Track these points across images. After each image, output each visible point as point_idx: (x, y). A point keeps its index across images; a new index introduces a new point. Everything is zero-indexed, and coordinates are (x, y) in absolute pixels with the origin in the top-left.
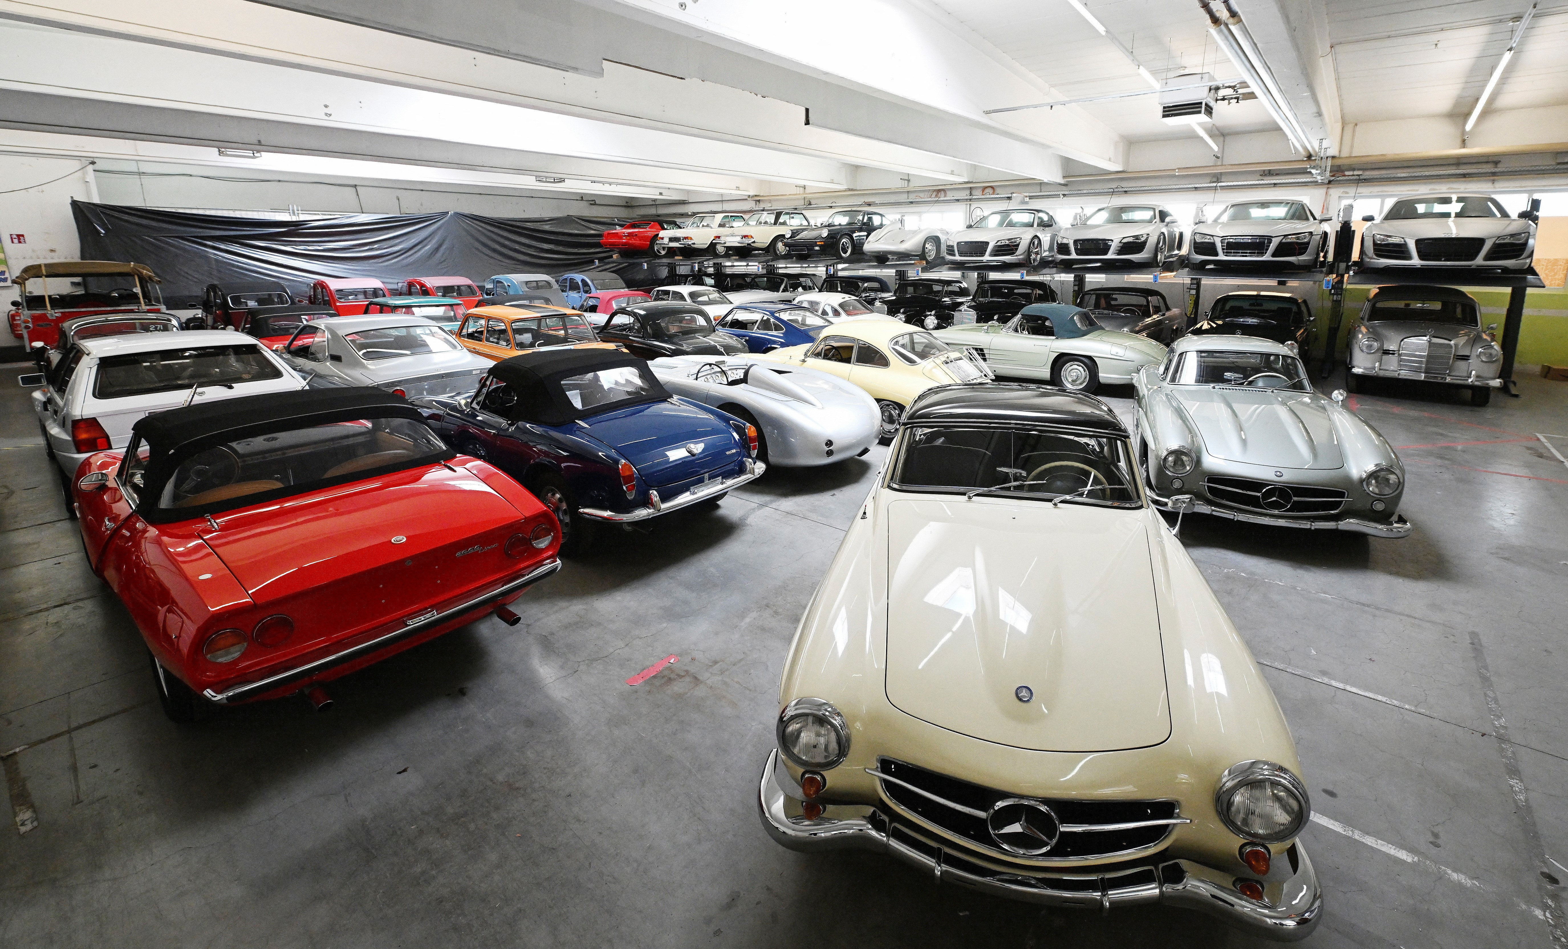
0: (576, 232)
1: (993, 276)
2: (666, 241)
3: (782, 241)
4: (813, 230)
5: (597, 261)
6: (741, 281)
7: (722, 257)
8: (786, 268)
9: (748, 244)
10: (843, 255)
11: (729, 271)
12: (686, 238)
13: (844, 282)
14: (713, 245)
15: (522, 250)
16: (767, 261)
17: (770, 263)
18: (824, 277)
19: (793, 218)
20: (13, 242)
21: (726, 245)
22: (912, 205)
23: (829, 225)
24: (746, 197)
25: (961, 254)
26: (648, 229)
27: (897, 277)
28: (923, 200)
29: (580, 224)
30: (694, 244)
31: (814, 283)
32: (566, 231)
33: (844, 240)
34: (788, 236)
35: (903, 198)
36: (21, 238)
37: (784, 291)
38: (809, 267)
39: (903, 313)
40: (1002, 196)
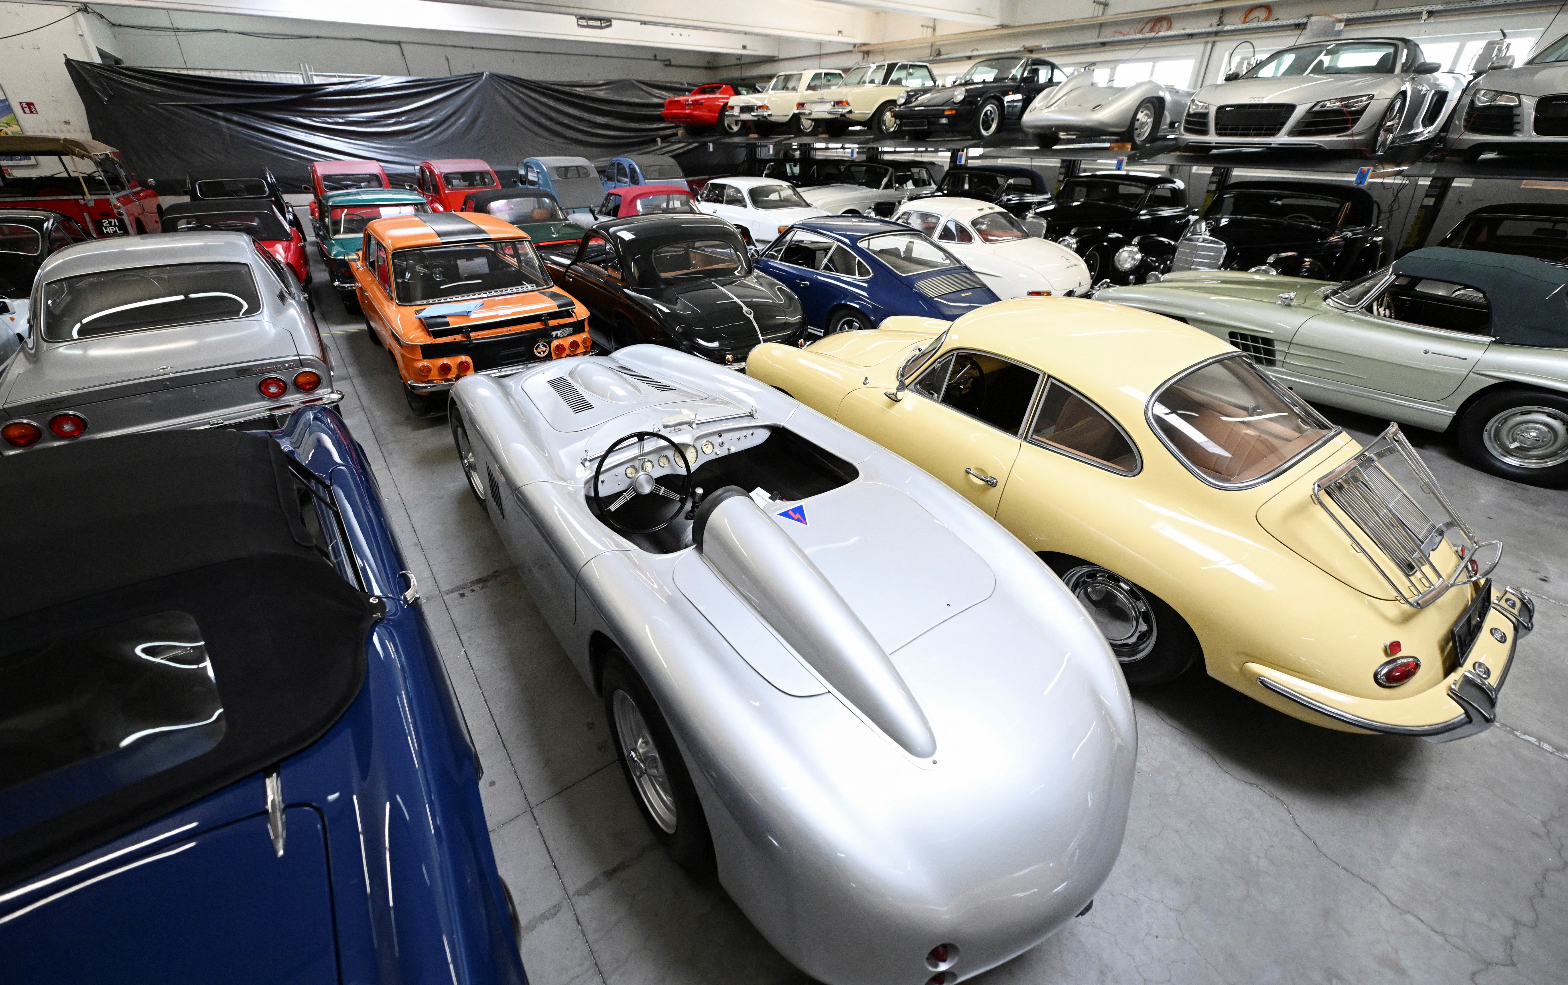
0: (637, 100)
1: (1239, 173)
2: (736, 112)
3: (890, 110)
4: (939, 91)
5: (659, 140)
6: (834, 171)
7: (808, 134)
8: (895, 152)
9: (843, 115)
10: (984, 133)
11: (819, 155)
12: (760, 107)
13: (976, 176)
14: (796, 118)
15: (573, 124)
16: (867, 142)
17: (871, 145)
18: (946, 168)
19: (911, 74)
20: (25, 112)
21: (812, 117)
22: (1103, 49)
23: (967, 83)
24: (850, 48)
25: (1220, 132)
26: (718, 96)
27: (1063, 170)
28: (1125, 38)
29: (642, 90)
30: (770, 115)
31: (930, 175)
32: (624, 99)
33: (989, 107)
34: (902, 101)
35: (1091, 37)
36: (32, 107)
37: (886, 187)
38: (926, 151)
39: (1075, 236)
40: (1284, 23)
